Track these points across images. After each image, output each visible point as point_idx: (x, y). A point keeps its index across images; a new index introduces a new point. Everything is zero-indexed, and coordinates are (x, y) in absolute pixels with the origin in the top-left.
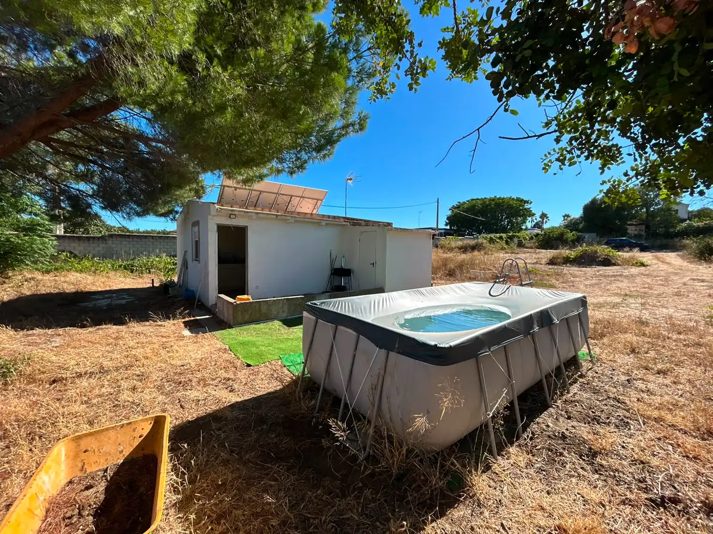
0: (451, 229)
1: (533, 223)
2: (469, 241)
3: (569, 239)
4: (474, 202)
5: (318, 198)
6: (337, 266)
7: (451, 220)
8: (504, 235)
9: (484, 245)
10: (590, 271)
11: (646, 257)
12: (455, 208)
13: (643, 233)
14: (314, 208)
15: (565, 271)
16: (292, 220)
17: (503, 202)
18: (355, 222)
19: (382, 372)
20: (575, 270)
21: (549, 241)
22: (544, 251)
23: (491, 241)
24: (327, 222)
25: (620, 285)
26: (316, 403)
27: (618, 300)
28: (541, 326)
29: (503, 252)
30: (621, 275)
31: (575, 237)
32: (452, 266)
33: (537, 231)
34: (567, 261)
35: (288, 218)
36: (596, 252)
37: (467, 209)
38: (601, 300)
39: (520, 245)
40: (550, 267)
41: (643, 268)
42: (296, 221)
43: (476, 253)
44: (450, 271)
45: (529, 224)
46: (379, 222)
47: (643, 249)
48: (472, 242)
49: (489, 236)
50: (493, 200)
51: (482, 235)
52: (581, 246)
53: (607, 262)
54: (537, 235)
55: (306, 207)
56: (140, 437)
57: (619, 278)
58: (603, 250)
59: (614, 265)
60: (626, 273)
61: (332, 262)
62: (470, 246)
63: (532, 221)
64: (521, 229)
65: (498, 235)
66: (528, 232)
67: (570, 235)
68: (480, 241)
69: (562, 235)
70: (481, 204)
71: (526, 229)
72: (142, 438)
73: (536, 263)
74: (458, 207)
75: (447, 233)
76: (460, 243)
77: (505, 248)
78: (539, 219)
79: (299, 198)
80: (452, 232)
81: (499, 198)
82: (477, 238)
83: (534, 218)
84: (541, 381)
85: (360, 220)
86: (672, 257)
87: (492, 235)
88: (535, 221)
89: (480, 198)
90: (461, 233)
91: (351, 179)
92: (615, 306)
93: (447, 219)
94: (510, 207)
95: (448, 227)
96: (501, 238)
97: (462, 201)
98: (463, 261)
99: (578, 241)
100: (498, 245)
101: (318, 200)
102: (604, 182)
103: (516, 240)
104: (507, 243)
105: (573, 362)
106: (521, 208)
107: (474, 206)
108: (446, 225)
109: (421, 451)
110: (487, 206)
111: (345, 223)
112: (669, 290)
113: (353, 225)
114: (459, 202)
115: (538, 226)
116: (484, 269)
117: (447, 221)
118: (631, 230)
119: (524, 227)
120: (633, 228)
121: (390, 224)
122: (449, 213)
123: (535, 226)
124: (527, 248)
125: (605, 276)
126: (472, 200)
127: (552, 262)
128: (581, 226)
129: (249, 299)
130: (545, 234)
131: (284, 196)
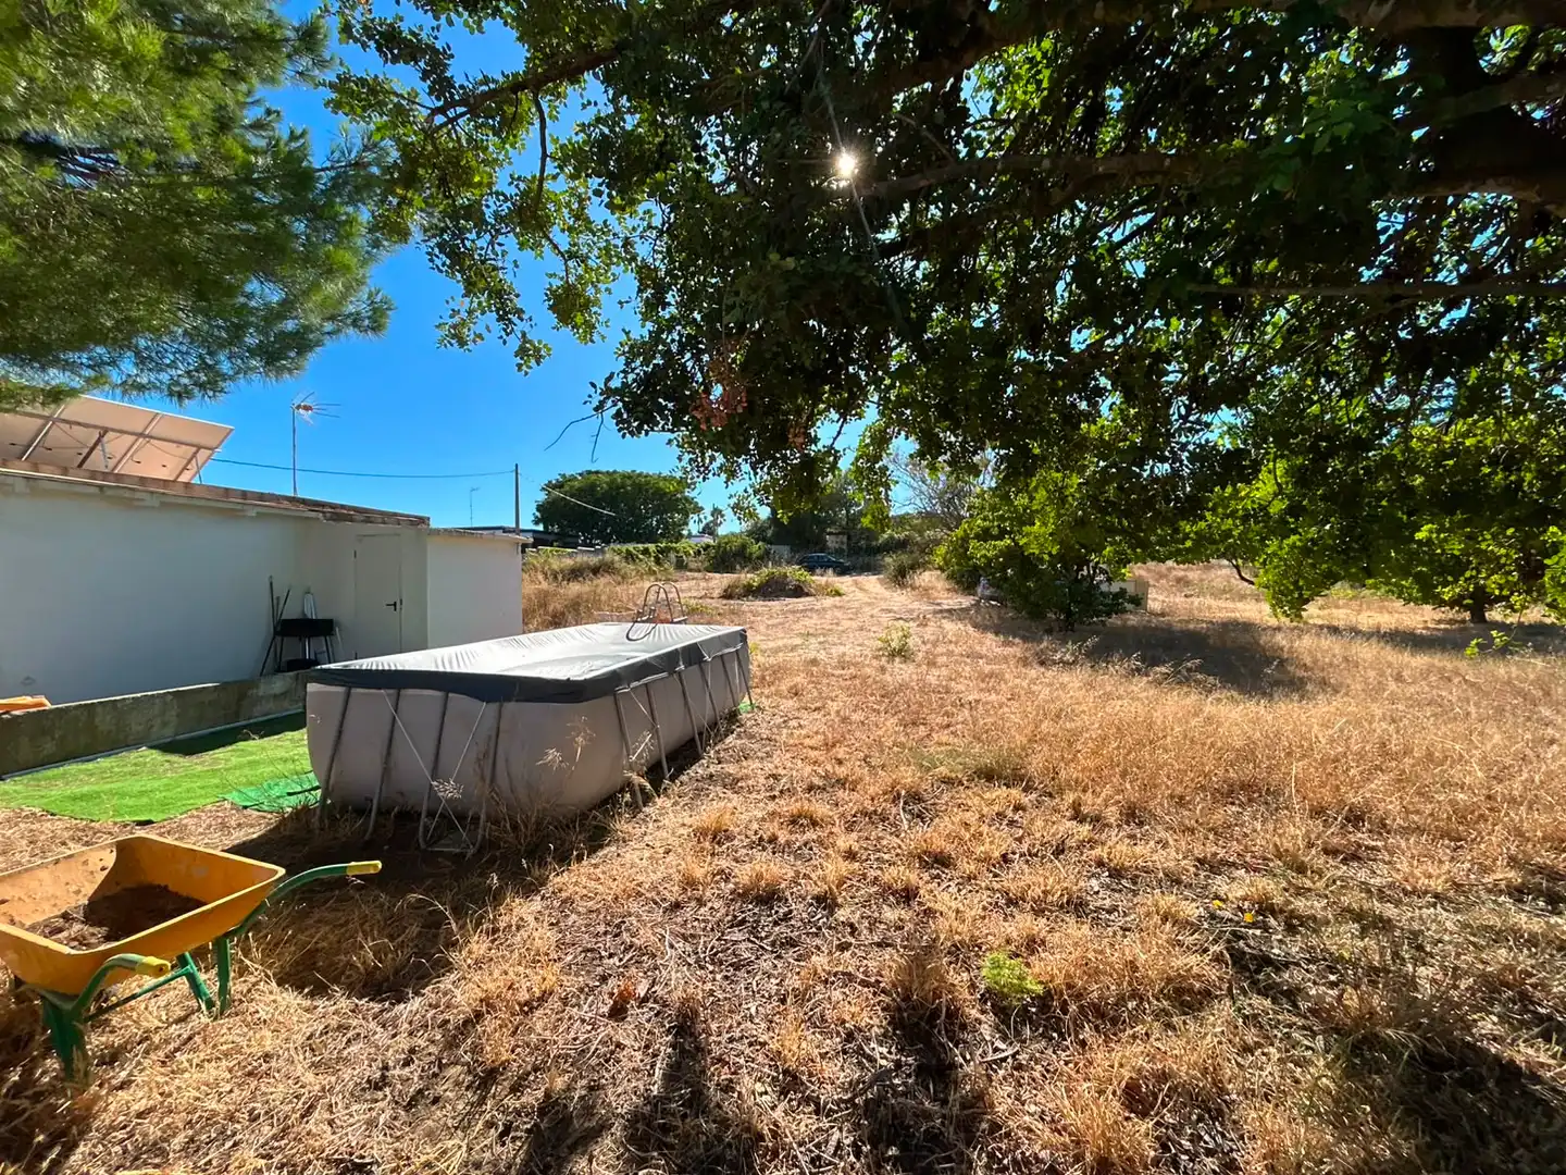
0: (546, 531)
1: (702, 526)
2: (584, 557)
3: (754, 556)
4: (593, 477)
5: (195, 440)
6: (291, 612)
7: (547, 512)
8: (652, 547)
9: (617, 565)
10: (776, 605)
11: (845, 583)
12: (555, 487)
13: (845, 547)
14: (185, 468)
15: (745, 608)
16: (150, 501)
17: (648, 483)
18: (339, 514)
19: (494, 735)
20: (758, 605)
21: (724, 558)
22: (717, 575)
23: (630, 557)
24: (260, 510)
25: (807, 622)
26: (365, 824)
27: (798, 641)
28: (688, 664)
29: (652, 579)
30: (812, 610)
31: (762, 551)
32: (559, 607)
33: (708, 540)
34: (750, 592)
35: (138, 495)
36: (785, 576)
37: (580, 490)
38: (780, 643)
39: (681, 565)
40: (725, 602)
41: (838, 598)
42: (163, 504)
43: (602, 581)
44: (554, 616)
45: (693, 527)
46: (395, 514)
47: (843, 571)
48: (594, 560)
49: (624, 547)
50: (630, 477)
51: (612, 545)
52: (766, 566)
53: (799, 592)
54: (707, 547)
55: (157, 464)
56: (103, 869)
57: (809, 614)
58: (794, 572)
59: (807, 595)
60: (818, 606)
61: (275, 603)
62: (589, 567)
63: (700, 520)
64: (682, 536)
65: (641, 546)
66: (693, 542)
67: (756, 548)
68: (608, 556)
69: (744, 547)
70: (606, 483)
71: (690, 536)
72: (106, 872)
73: (705, 596)
74: (559, 486)
75: (540, 540)
76: (569, 562)
77: (654, 572)
78: (710, 518)
79: (130, 439)
80: (551, 538)
81: (640, 475)
82: (602, 551)
83: (702, 516)
84: (692, 740)
85: (343, 507)
86: (871, 582)
87: (631, 547)
88: (704, 522)
89: (604, 470)
90: (569, 540)
91: (307, 408)
92: (794, 648)
93: (538, 510)
94: (660, 494)
95: (541, 528)
96: (646, 552)
97: (568, 474)
98: (579, 596)
99: (765, 557)
100: (643, 567)
101: (199, 448)
102: (731, 497)
103: (672, 556)
104: (658, 561)
105: (733, 717)
106: (679, 496)
107: (592, 487)
108: (537, 523)
109: (553, 817)
110: (618, 488)
111: (313, 514)
112: (854, 624)
113: (331, 519)
114: (563, 476)
115: (709, 530)
116: (618, 607)
117: (538, 514)
118: (831, 541)
119: (685, 532)
120: (833, 538)
121: (423, 520)
122: (542, 497)
123: (703, 532)
124: (691, 570)
125: (794, 612)
126: (589, 472)
127: (728, 595)
128: (770, 533)
129: (42, 705)
130: (719, 546)
131: (75, 427)
